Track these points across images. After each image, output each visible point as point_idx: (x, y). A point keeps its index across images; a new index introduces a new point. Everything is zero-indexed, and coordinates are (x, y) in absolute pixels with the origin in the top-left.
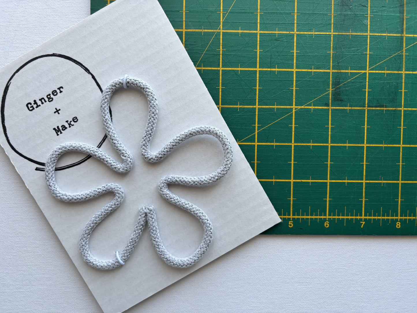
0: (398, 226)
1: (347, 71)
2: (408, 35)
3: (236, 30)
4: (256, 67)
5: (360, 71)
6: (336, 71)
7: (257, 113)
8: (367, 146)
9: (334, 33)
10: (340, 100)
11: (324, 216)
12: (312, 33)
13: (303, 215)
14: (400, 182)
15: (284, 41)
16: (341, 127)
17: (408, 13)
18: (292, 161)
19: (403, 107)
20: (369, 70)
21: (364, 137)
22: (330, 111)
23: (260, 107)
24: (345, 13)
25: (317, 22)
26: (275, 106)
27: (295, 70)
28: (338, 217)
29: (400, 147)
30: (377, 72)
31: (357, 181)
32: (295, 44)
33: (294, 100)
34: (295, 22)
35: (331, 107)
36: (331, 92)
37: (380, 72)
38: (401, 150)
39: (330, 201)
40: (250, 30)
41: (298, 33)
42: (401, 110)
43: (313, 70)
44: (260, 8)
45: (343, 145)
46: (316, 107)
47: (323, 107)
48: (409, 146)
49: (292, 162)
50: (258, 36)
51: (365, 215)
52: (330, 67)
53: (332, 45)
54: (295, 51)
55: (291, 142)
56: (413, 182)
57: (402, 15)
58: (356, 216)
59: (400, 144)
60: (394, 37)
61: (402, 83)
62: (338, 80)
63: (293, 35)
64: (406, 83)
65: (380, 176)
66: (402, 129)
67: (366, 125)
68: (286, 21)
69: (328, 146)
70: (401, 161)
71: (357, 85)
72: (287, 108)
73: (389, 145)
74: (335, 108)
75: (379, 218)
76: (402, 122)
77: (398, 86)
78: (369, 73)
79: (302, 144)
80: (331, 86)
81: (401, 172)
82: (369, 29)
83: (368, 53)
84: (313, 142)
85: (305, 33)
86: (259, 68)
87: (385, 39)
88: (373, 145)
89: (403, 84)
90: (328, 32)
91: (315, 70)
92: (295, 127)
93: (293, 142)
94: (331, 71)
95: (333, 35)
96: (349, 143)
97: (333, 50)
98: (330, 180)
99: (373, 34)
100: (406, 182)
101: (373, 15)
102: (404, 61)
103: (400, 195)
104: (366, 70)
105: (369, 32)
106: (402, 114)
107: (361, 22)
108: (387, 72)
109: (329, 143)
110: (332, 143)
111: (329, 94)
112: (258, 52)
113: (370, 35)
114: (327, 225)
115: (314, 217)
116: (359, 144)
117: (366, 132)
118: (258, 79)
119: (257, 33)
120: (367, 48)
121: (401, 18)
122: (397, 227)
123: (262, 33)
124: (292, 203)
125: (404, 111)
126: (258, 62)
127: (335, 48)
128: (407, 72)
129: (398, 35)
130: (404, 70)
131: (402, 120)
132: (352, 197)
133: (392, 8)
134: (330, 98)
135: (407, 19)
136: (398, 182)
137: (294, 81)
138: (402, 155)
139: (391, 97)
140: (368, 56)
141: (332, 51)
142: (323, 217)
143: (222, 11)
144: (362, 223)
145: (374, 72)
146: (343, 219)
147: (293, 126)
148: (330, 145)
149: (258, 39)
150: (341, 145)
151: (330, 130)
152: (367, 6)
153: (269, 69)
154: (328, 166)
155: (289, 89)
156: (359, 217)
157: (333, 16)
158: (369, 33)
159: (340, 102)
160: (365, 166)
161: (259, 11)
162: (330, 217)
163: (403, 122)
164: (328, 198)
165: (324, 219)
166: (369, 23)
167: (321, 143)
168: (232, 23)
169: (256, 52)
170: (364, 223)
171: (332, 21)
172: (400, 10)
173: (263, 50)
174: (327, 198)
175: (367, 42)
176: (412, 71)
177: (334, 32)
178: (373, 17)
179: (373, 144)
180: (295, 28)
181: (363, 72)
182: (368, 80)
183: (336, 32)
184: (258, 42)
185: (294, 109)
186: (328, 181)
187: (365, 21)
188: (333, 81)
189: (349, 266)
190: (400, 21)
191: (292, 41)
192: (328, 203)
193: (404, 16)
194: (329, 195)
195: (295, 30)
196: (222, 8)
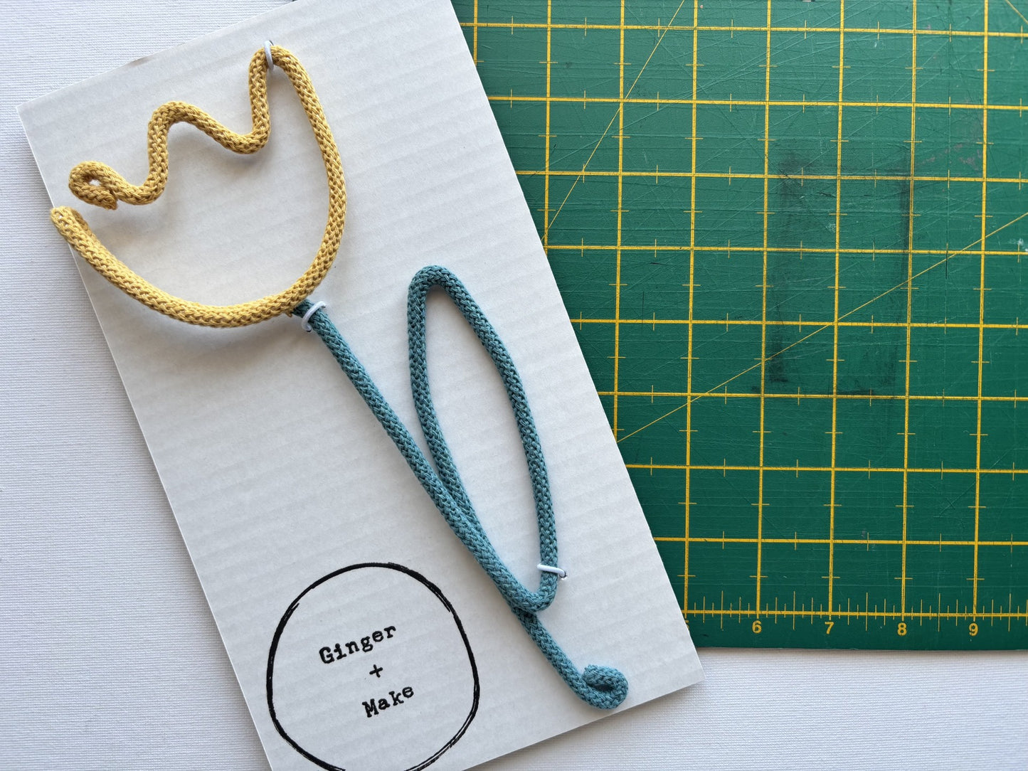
0: (902, 631)
1: (795, 323)
2: (916, 252)
3: (574, 245)
4: (614, 318)
5: (822, 324)
6: (774, 323)
7: (616, 406)
8: (836, 472)
9: (769, 249)
10: (784, 381)
11: (751, 610)
12: (725, 249)
13: (709, 608)
14: (905, 542)
15: (671, 266)
16: (785, 434)
17: (918, 207)
18: (687, 499)
19: (907, 394)
20: (839, 321)
21: (831, 453)
22: (763, 402)
23: (622, 393)
24: (791, 209)
25: (736, 228)
26: (652, 393)
27: (690, 322)
28: (779, 613)
29: (903, 472)
30: (855, 324)
31: (817, 541)
32: (692, 271)
33: (689, 380)
34: (693, 227)
35: (764, 393)
36: (763, 363)
37: (861, 324)
38: (905, 479)
39: (761, 579)
40: (602, 245)
41: (698, 248)
42: (904, 400)
43: (728, 322)
44: (622, 201)
45: (788, 469)
46: (734, 395)
47: (749, 395)
48: (921, 470)
49: (687, 503)
50: (619, 257)
51: (835, 609)
52: (762, 315)
53: (765, 273)
54: (691, 285)
55: (684, 463)
56: (931, 543)
57: (905, 211)
58: (815, 610)
59: (903, 467)
60: (889, 256)
61: (906, 345)
62: (777, 340)
63: (687, 253)
64: (914, 345)
65: (862, 530)
66: (906, 436)
67: (834, 430)
68: (675, 226)
69: (759, 471)
70: (905, 501)
71: (816, 350)
72: (675, 397)
73: (880, 470)
74: (772, 395)
75: (862, 614)
76: (906, 423)
77: (897, 352)
78: (840, 328)
79: (706, 468)
80: (763, 353)
81: (905, 522)
82: (837, 241)
83: (837, 287)
84: (728, 464)
85: (713, 248)
86: (620, 318)
87: (870, 260)
88: (850, 469)
89: (908, 348)
90: (757, 247)
91: (731, 322)
92: (691, 433)
93: (688, 463)
94: (764, 323)
95: (768, 252)
96: (801, 465)
97: (767, 281)
98: (762, 538)
99: (846, 251)
100: (917, 542)
101: (847, 213)
102: (909, 302)
103: (904, 568)
104: (833, 321)
105: (837, 246)
106: (907, 408)
107: (821, 226)
108: (875, 324)
109: (761, 465)
110: (764, 465)
111: (759, 368)
112: (618, 288)
113: (840, 253)
114: (757, 629)
115: (731, 612)
116: (820, 466)
117: (834, 443)
118: (617, 339)
119: (616, 250)
120: (834, 277)
121: (903, 217)
122: (899, 633)
123: (625, 250)
124: (686, 584)
125: (910, 400)
126: (618, 306)
127: (771, 279)
128: (915, 325)
129: (897, 251)
130: (909, 321)
131: (907, 419)
132: (807, 572)
133: (886, 198)
134: (763, 377)
135: (915, 219)
136: (900, 542)
137: (690, 344)
138: (908, 489)
139: (883, 375)
140: (837, 293)
141: (765, 283)
142: (749, 612)
143: (546, 207)
144: (829, 625)
145: (849, 324)
146: (790, 617)
147: (688, 431)
148: (761, 469)
149: (619, 262)
150: (784, 469)
151: (762, 440)
152: (833, 195)
153: (640, 321)
154: (758, 512)
155: (679, 360)
156: (821, 613)
157: (766, 216)
158: (837, 249)
159: (781, 385)
160: (832, 510)
161: (620, 206)
162: (763, 612)
163: (909, 423)
164: (759, 574)
165: (751, 615)
166: (838, 230)
167: (744, 466)
168: (567, 231)
169: (614, 288)
170: (832, 624)
171: (765, 226)
172: (901, 201)
173: (629, 284)
174: (756, 575)
175: (835, 267)
176: (927, 322)
177: (768, 247)
178: (845, 216)
179: (848, 467)
180: (692, 239)
181: (828, 324)
182: (839, 340)
183: (774, 247)
184: (618, 269)
185: (689, 397)
186: (760, 540)
187: (831, 225)
188: (767, 343)
189: (804, 710)
190: (902, 223)
191: (684, 264)
192: (759, 584)
193: (909, 213)
194: (761, 569)
195: (692, 243)
196: (547, 202)
